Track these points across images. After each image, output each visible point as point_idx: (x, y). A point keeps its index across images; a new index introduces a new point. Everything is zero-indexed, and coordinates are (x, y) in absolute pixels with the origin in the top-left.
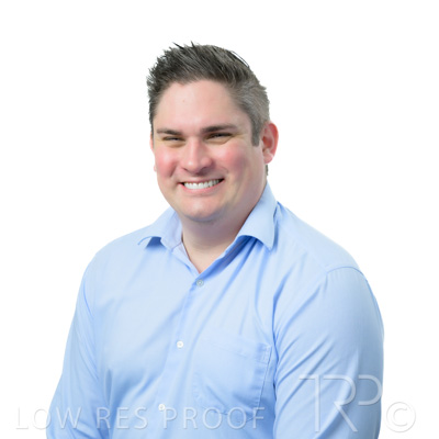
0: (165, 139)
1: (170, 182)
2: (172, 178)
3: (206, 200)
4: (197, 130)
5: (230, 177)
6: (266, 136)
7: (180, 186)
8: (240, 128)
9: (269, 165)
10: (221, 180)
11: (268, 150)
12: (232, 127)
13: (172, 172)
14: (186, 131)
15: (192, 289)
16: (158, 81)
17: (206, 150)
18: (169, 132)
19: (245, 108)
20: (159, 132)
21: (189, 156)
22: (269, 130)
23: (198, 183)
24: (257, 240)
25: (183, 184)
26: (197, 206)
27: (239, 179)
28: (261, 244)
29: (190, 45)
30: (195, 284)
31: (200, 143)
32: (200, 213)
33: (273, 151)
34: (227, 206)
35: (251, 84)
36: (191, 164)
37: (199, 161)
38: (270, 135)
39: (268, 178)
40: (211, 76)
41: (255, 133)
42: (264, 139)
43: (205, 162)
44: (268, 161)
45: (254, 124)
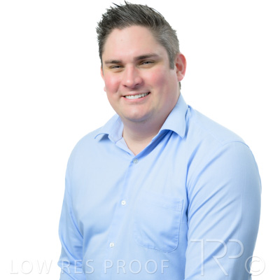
0: (111, 67)
1: (116, 96)
2: (117, 93)
3: (140, 106)
4: (132, 59)
5: (155, 92)
6: (178, 63)
7: (122, 98)
8: (160, 56)
9: (181, 82)
10: (149, 93)
11: (180, 72)
12: (155, 55)
13: (117, 90)
14: (124, 60)
15: (131, 166)
16: (104, 29)
17: (138, 73)
18: (113, 62)
19: (163, 43)
20: (107, 63)
21: (127, 76)
22: (180, 59)
23: (134, 95)
24: (173, 132)
25: (125, 97)
26: (134, 111)
27: (161, 92)
28: (176, 134)
29: (124, 4)
30: (132, 162)
31: (134, 67)
32: (136, 115)
33: (183, 73)
34: (153, 111)
35: (166, 27)
36: (129, 82)
37: (134, 79)
38: (180, 62)
39: (181, 91)
40: (139, 23)
41: (171, 60)
42: (177, 65)
43: (137, 80)
44: (180, 80)
45: (169, 54)
